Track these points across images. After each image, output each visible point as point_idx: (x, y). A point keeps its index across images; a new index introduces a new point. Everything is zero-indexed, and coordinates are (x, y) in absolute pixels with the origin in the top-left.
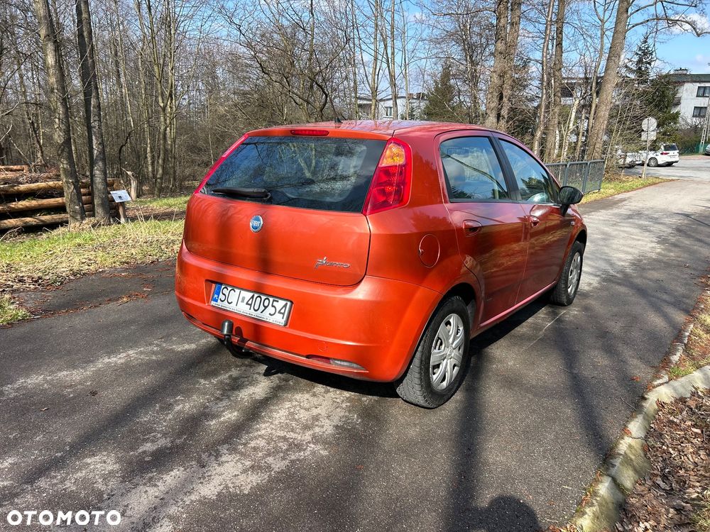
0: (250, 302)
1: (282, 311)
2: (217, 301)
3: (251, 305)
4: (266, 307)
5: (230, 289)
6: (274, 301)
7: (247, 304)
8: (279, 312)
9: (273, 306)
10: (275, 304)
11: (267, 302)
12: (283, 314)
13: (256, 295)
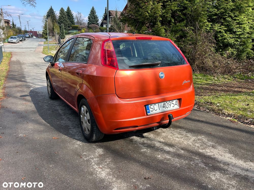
0: (164, 106)
1: (176, 104)
2: (150, 112)
3: (165, 107)
4: (170, 105)
5: (153, 105)
6: (172, 102)
7: (163, 107)
8: (175, 105)
9: (172, 104)
10: (173, 102)
11: (170, 103)
12: (177, 104)
13: (165, 103)
